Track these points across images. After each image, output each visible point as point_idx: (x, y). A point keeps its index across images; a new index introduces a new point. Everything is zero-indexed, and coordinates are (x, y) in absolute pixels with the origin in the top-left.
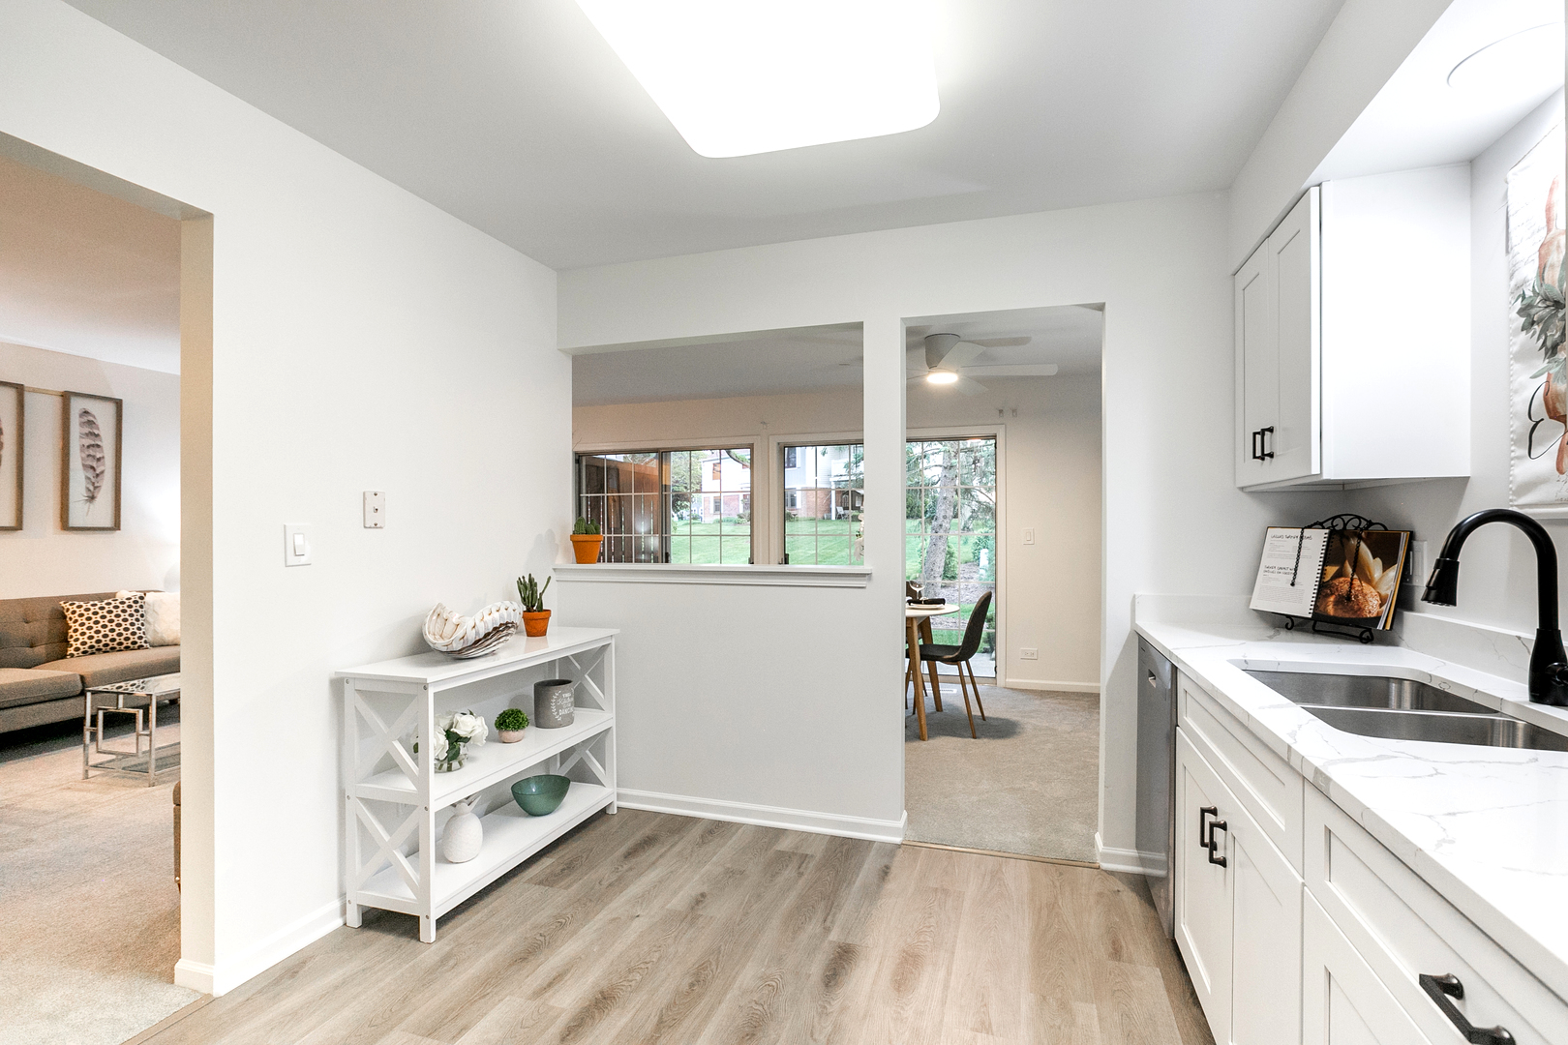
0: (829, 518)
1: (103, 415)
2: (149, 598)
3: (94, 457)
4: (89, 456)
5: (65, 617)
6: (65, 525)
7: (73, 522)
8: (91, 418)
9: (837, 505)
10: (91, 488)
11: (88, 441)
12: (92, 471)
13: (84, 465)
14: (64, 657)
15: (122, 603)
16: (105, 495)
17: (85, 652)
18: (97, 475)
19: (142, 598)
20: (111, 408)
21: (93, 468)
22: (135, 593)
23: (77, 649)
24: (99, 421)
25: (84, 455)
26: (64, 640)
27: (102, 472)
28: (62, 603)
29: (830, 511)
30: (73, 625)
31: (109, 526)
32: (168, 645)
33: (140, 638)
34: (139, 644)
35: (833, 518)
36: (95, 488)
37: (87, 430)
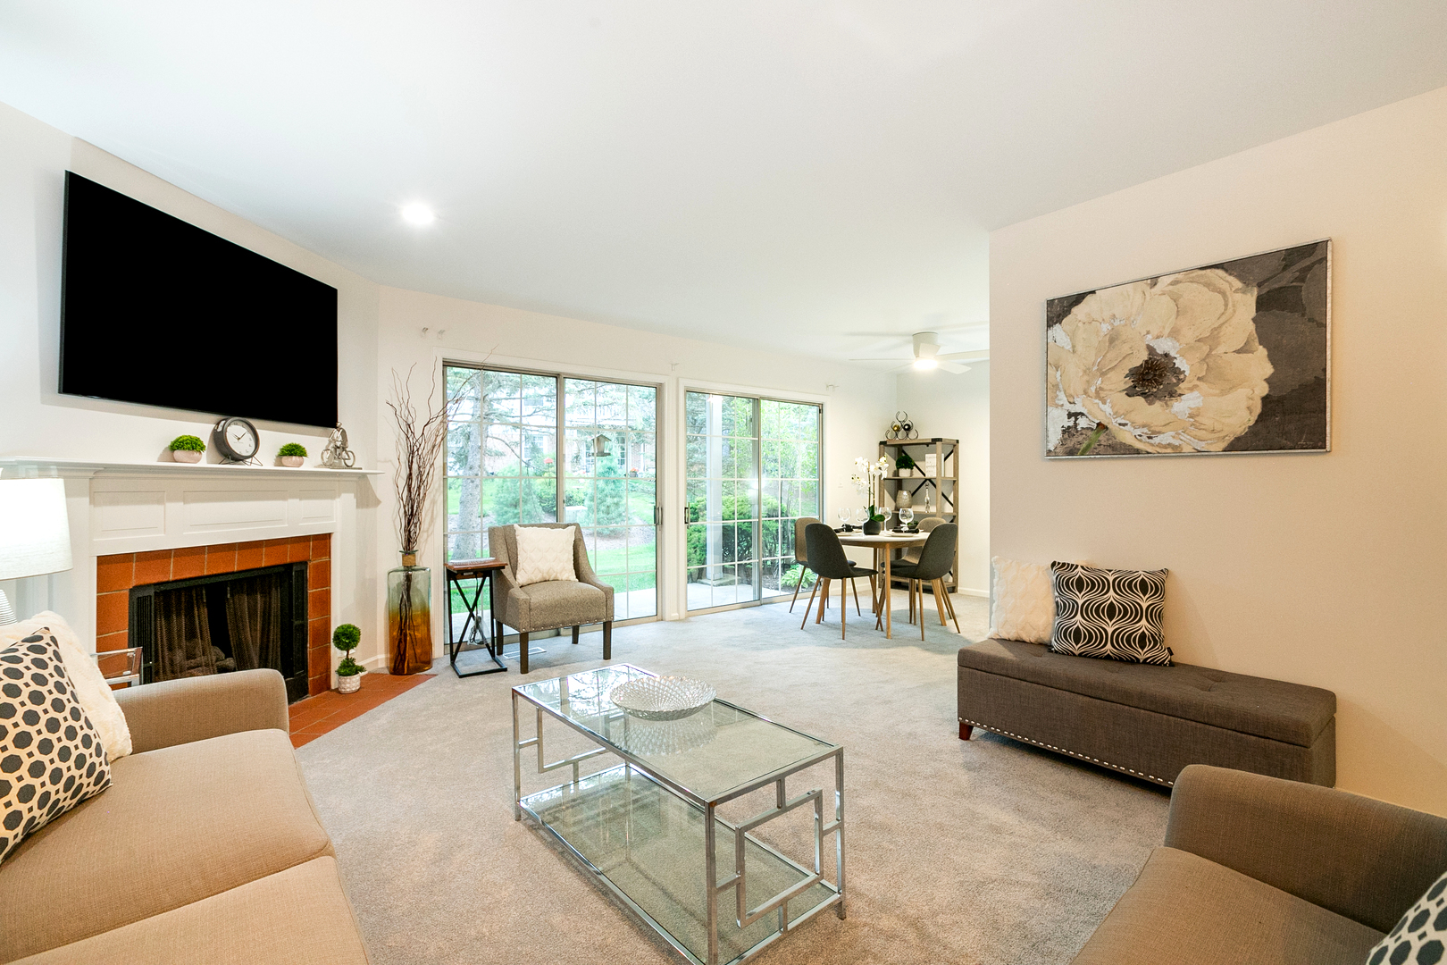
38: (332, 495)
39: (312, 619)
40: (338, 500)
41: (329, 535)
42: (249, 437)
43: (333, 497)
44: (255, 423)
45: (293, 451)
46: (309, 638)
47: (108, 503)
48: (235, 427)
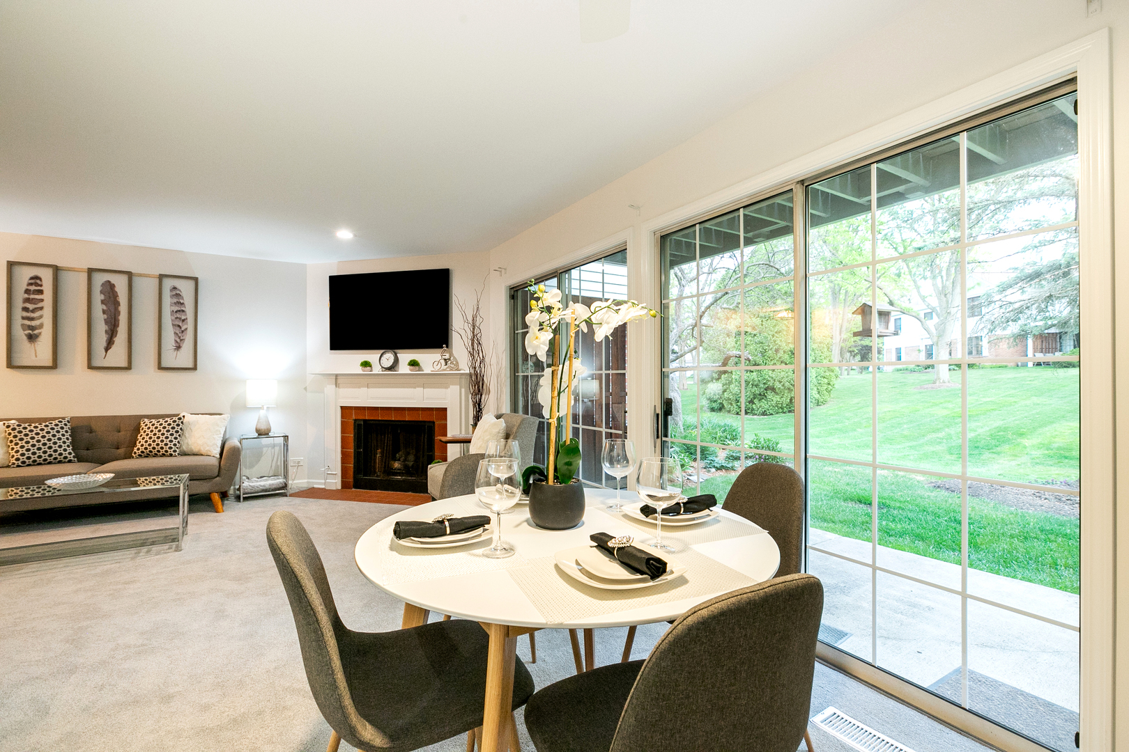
1: (186, 288)
3: (180, 319)
4: (177, 318)
7: (166, 365)
8: (178, 292)
10: (178, 340)
11: (175, 308)
12: (178, 328)
13: (173, 325)
16: (187, 346)
17: (140, 455)
18: (183, 332)
20: (191, 284)
21: (179, 326)
23: (135, 453)
24: (184, 293)
25: (173, 318)
27: (186, 329)
28: (142, 419)
30: (142, 435)
31: (191, 367)
33: (176, 448)
34: (170, 453)
36: (181, 340)
37: (175, 300)
38: (446, 386)
39: (437, 454)
40: (449, 389)
41: (446, 408)
42: (393, 358)
43: (447, 388)
44: (395, 351)
45: (414, 363)
47: (343, 387)
48: (387, 354)
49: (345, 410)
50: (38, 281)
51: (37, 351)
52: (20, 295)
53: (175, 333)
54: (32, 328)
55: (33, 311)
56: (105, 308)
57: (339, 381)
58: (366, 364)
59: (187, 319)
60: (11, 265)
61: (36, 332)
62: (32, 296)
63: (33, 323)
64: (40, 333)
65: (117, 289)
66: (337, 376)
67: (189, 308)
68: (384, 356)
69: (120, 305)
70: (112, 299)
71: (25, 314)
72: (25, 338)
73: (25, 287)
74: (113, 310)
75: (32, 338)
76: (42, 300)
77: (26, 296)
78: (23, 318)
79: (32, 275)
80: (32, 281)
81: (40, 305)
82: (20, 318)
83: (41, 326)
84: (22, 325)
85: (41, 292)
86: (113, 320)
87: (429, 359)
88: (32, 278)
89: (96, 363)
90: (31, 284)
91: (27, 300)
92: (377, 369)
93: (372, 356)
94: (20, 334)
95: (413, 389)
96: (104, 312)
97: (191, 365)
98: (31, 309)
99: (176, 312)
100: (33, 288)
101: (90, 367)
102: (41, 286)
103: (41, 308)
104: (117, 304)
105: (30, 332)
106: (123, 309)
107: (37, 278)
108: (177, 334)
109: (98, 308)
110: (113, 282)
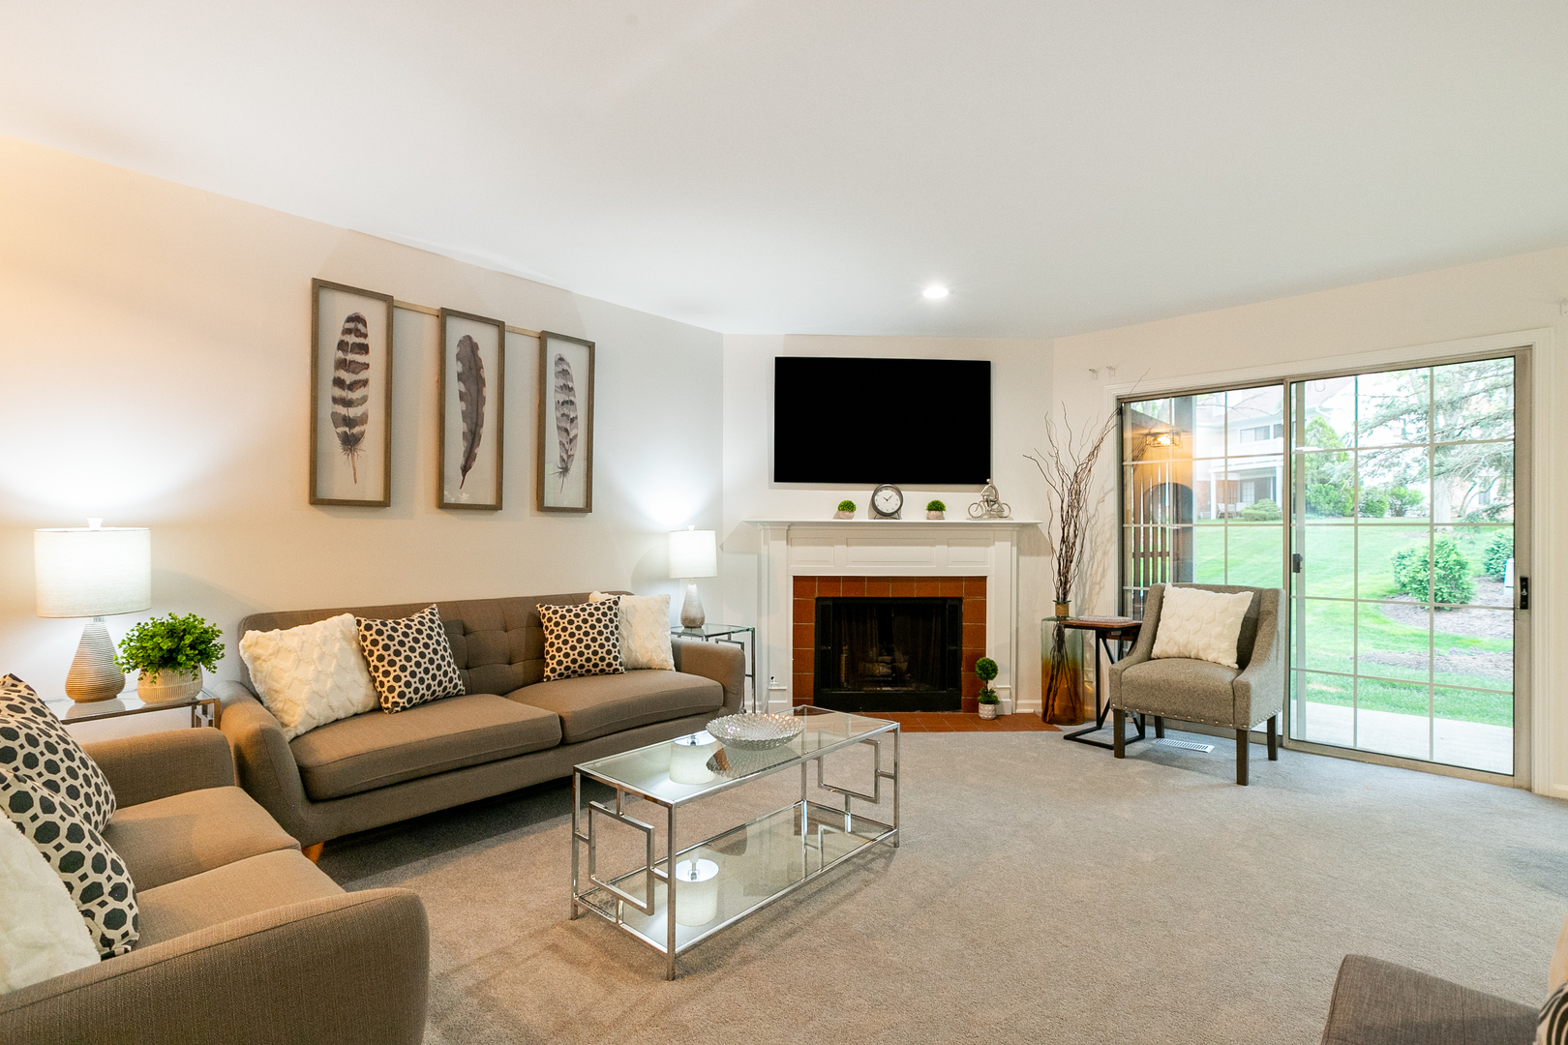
0: (1208, 518)
1: (576, 357)
2: (624, 601)
3: (568, 416)
4: (563, 415)
5: (541, 625)
6: (542, 507)
7: (549, 502)
8: (566, 367)
9: (1218, 502)
10: (565, 457)
11: (562, 397)
12: (566, 434)
13: (559, 428)
14: (539, 678)
15: (597, 609)
16: (577, 467)
17: (561, 675)
18: (571, 440)
19: (616, 603)
20: (584, 352)
21: (566, 430)
22: (608, 596)
23: (553, 670)
24: (573, 371)
25: (559, 415)
26: (540, 656)
27: (576, 436)
28: (538, 606)
29: (1208, 508)
30: (549, 637)
31: (581, 506)
32: (641, 669)
33: (616, 658)
34: (614, 667)
35: (1213, 516)
36: (569, 457)
37: (561, 382)
38: (987, 543)
39: (967, 648)
40: (992, 548)
41: (986, 577)
42: (896, 497)
43: (987, 545)
44: (899, 486)
45: (936, 507)
46: (964, 663)
47: (799, 545)
48: (884, 492)
49: (802, 584)
50: (360, 326)
51: (357, 470)
52: (331, 354)
53: (561, 443)
54: (349, 422)
55: (352, 387)
56: (463, 389)
57: (792, 534)
58: (848, 507)
59: (576, 417)
60: (319, 286)
61: (356, 430)
62: (350, 357)
63: (353, 412)
64: (362, 434)
65: (481, 353)
66: (791, 525)
67: (580, 398)
68: (880, 493)
69: (484, 385)
70: (474, 371)
71: (339, 392)
72: (337, 442)
73: (338, 336)
74: (474, 395)
75: (350, 442)
76: (366, 366)
77: (340, 354)
78: (335, 400)
79: (350, 313)
80: (351, 325)
81: (362, 376)
82: (331, 399)
83: (363, 420)
84: (334, 414)
85: (364, 349)
86: (475, 415)
87: (960, 501)
88: (350, 319)
89: (450, 497)
90: (347, 331)
91: (342, 364)
92: (862, 515)
93: (860, 494)
94: (331, 437)
95: (929, 547)
96: (462, 396)
97: (580, 504)
98: (348, 383)
99: (563, 403)
100: (352, 339)
101: (443, 505)
102: (365, 336)
103: (365, 383)
104: (480, 382)
105: (347, 429)
106: (490, 392)
107: (356, 319)
108: (564, 445)
109: (454, 387)
110: (475, 340)
